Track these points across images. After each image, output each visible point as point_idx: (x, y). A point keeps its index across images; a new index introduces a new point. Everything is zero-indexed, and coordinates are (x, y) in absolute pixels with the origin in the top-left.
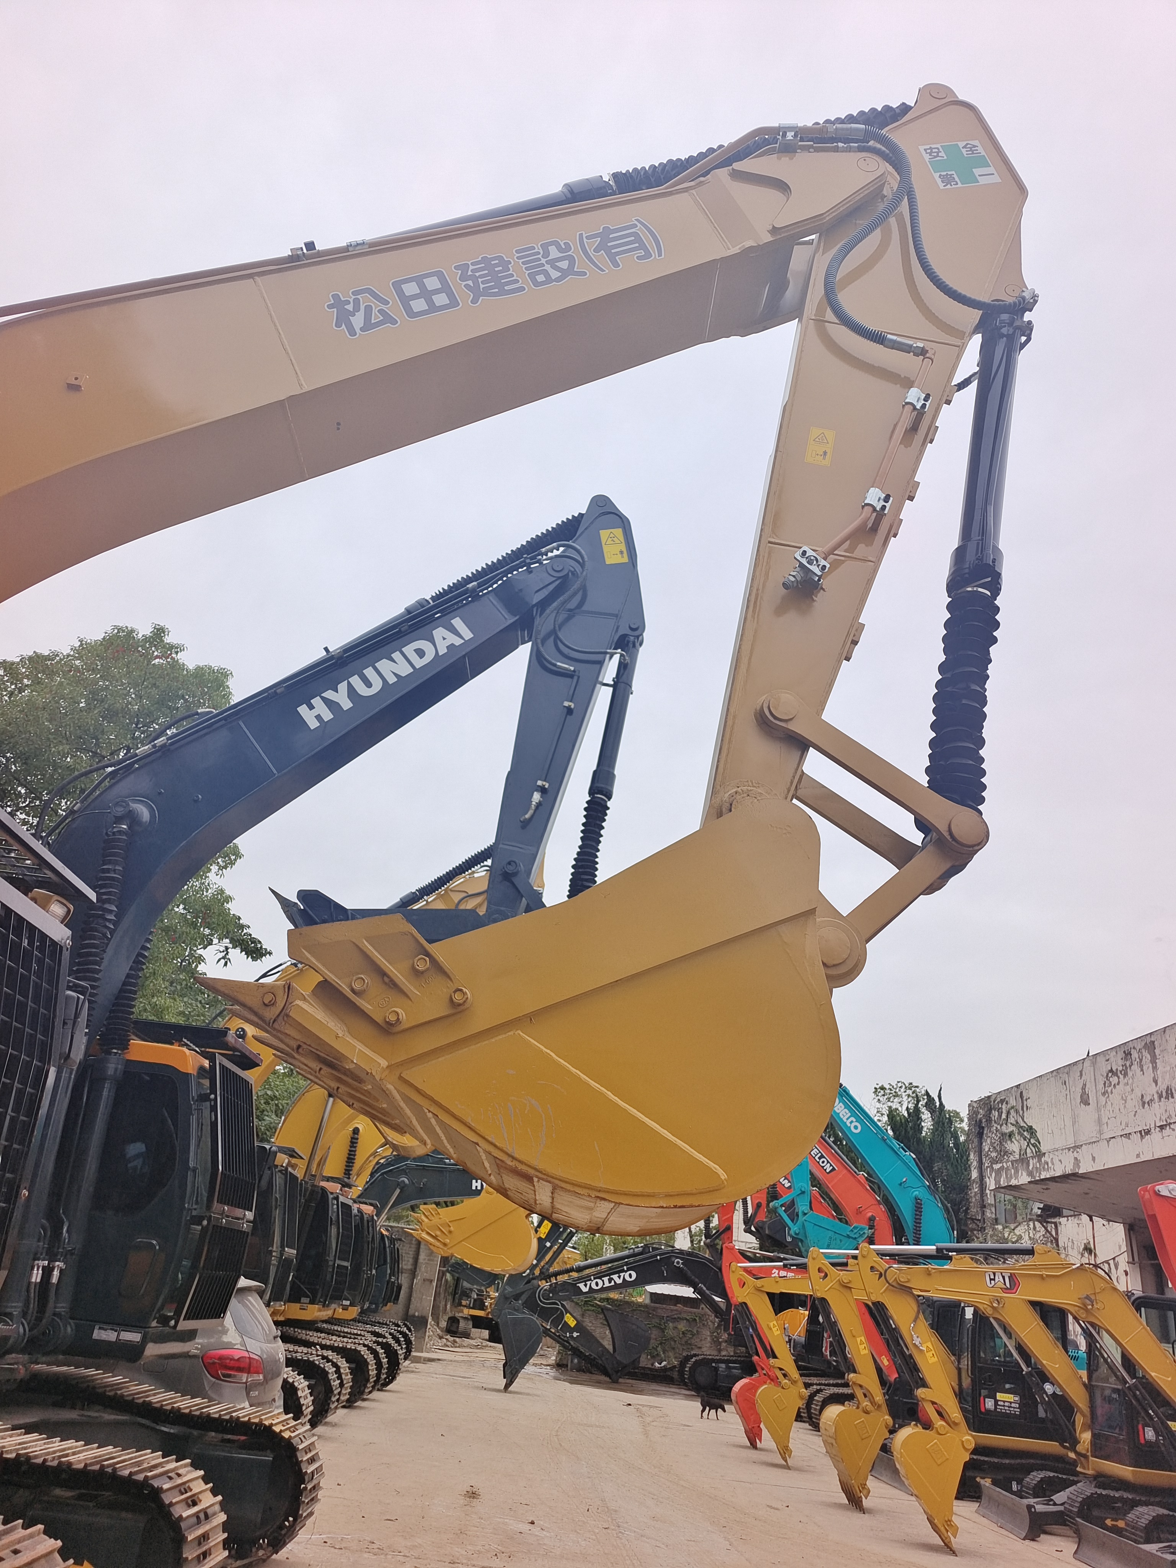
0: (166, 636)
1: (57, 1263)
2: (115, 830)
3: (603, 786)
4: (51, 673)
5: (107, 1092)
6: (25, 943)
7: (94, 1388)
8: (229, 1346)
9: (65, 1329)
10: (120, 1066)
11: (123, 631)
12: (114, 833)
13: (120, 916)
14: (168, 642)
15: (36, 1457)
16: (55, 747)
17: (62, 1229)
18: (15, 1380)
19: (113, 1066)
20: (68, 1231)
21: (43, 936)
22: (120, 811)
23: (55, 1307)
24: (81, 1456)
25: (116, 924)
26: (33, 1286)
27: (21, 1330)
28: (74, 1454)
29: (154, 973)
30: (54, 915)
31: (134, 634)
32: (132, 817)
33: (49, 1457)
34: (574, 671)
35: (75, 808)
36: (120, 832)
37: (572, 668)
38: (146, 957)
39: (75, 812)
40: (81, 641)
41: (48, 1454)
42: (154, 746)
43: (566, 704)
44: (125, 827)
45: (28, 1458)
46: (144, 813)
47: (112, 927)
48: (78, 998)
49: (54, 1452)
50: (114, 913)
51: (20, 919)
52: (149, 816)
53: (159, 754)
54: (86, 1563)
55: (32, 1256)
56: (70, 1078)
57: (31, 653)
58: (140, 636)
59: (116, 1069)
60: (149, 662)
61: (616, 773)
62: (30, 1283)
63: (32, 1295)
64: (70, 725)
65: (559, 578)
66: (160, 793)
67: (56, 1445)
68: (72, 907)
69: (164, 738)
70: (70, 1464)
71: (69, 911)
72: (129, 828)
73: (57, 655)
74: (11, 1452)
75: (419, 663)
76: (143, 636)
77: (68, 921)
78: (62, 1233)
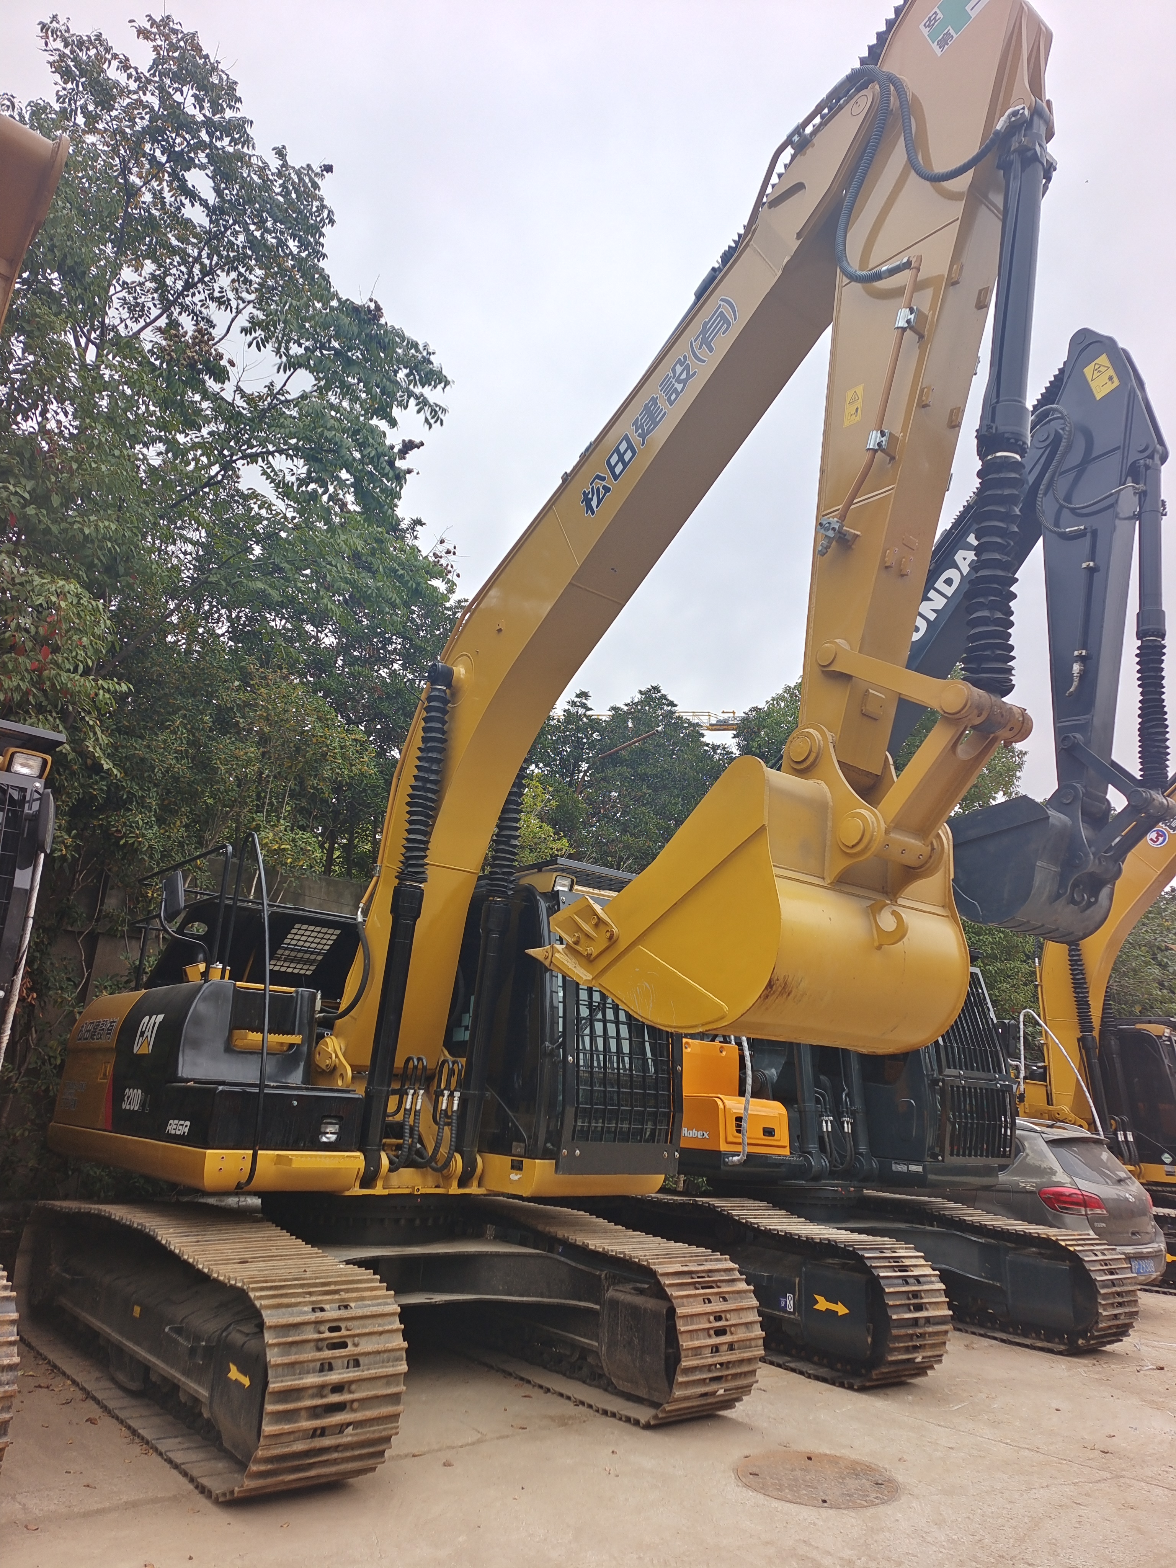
1: (842, 1118)
3: (1155, 627)
8: (1059, 1184)
9: (869, 1163)
17: (842, 1095)
23: (856, 1149)
26: (826, 1134)
27: (824, 1163)
34: (1085, 529)
37: (1082, 527)
43: (1084, 565)
61: (1163, 608)
62: (823, 1132)
63: (827, 1140)
65: (1047, 447)
75: (949, 591)
78: (842, 1098)
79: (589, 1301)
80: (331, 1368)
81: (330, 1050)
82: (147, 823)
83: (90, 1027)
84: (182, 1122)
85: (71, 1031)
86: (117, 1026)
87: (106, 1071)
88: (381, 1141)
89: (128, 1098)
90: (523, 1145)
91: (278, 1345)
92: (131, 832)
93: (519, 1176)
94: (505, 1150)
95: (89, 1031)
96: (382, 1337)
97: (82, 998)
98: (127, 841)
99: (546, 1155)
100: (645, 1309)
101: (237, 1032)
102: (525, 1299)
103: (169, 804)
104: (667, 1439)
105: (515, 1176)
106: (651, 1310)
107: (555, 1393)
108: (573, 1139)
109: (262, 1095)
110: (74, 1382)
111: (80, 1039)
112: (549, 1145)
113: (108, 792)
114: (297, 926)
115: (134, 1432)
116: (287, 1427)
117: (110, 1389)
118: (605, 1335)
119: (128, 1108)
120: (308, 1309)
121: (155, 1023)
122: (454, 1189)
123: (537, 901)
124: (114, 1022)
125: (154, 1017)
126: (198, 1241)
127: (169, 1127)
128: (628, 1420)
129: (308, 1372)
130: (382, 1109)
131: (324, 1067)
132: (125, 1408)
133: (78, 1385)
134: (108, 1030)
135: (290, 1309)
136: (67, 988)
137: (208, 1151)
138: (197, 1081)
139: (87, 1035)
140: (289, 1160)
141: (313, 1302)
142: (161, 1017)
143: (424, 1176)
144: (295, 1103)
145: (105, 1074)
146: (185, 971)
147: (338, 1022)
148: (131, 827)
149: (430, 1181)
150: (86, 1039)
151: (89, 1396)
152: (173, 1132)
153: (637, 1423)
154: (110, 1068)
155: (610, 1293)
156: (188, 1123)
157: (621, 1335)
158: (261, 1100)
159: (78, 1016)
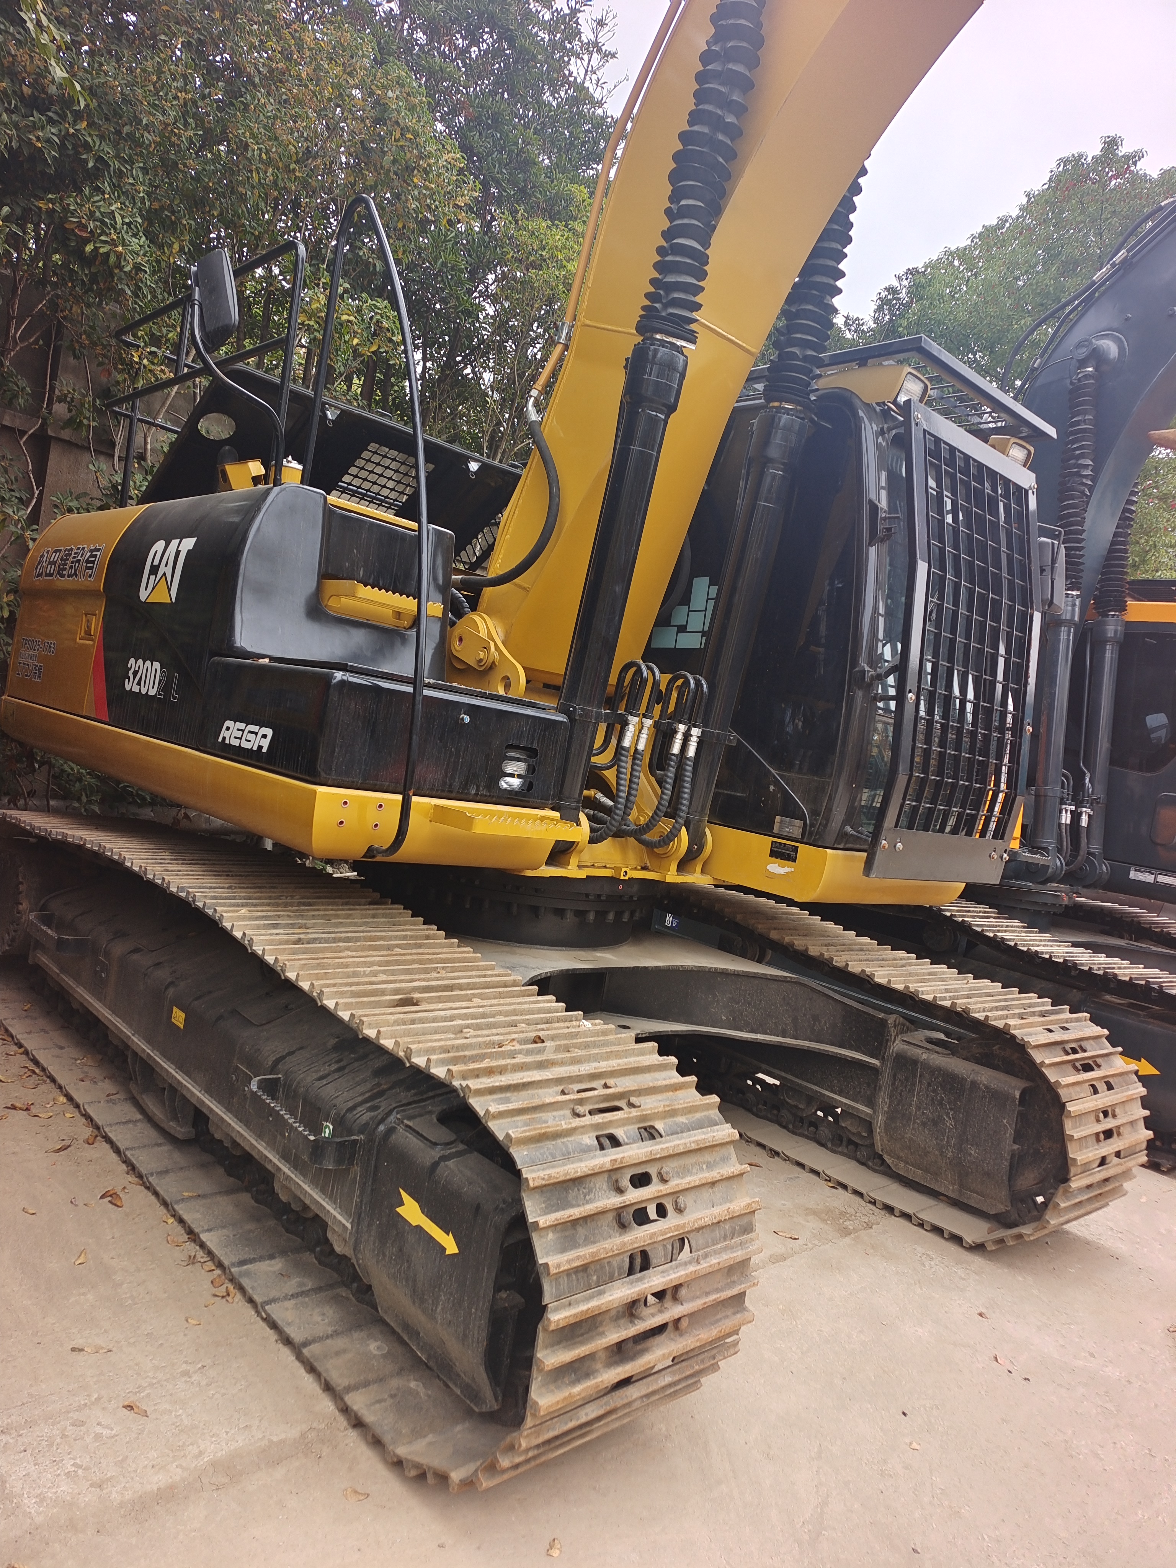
0: (1120, 147)
1: (1084, 809)
2: (1080, 376)
4: (1002, 243)
5: (1109, 654)
6: (988, 490)
7: (1139, 923)
9: (1101, 866)
10: (1119, 628)
11: (1070, 162)
12: (1079, 380)
13: (1097, 470)
14: (1122, 154)
15: (1082, 965)
16: (1016, 323)
17: (1084, 779)
18: (1061, 905)
19: (1113, 627)
20: (1090, 781)
21: (1006, 482)
22: (1083, 352)
23: (1088, 848)
24: (1127, 971)
25: (1094, 479)
26: (1064, 827)
27: (1058, 863)
28: (1119, 968)
29: (1155, 546)
30: (1014, 459)
31: (1083, 160)
32: (1097, 356)
33: (1095, 967)
35: (1035, 365)
36: (1087, 376)
38: (1134, 512)
39: (1036, 369)
40: (1028, 195)
41: (1094, 964)
42: (1114, 265)
44: (1090, 369)
45: (1075, 965)
46: (1111, 348)
47: (1090, 483)
48: (1053, 544)
49: (1100, 964)
50: (1090, 468)
51: (980, 466)
52: (1117, 351)
53: (1121, 272)
54: (1143, 1060)
55: (1058, 800)
56: (1068, 640)
57: (980, 229)
58: (1089, 159)
59: (1116, 631)
60: (1104, 186)
62: (1060, 824)
63: (1064, 834)
64: (1028, 294)
66: (1127, 319)
67: (1102, 959)
68: (1032, 449)
69: (1124, 251)
70: (1115, 975)
71: (1029, 452)
72: (1096, 369)
73: (1006, 221)
74: (1059, 957)
76: (1093, 158)
77: (1031, 464)
78: (1084, 784)
79: (857, 1050)
80: (646, 1265)
81: (483, 634)
82: (129, 224)
83: (55, 557)
84: (252, 728)
85: (21, 565)
86: (105, 556)
87: (89, 627)
88: (581, 792)
89: (135, 673)
90: (798, 823)
91: (553, 1227)
92: (103, 233)
93: (787, 870)
94: (763, 827)
95: (54, 563)
96: (716, 1189)
97: (34, 519)
98: (96, 249)
99: (843, 842)
100: (974, 1084)
101: (332, 585)
102: (759, 1037)
103: (162, 208)
104: (1006, 1270)
105: (777, 868)
106: (987, 1087)
107: (787, 1159)
108: (896, 826)
109: (419, 699)
110: (70, 1098)
111: (40, 575)
112: (848, 829)
113: (62, 147)
114: (373, 446)
115: (192, 1235)
116: (578, 1390)
117: (135, 1122)
118: (883, 1100)
119: (136, 689)
120: (589, 1140)
121: (178, 553)
122: (672, 876)
123: (858, 421)
124: (98, 550)
125: (175, 543)
126: (299, 941)
127: (224, 733)
128: (937, 1230)
129: (612, 1279)
130: (588, 744)
131: (472, 663)
132: (167, 1172)
133: (77, 1106)
134: (88, 562)
135: (559, 1141)
136: (10, 500)
137: (320, 789)
138: (272, 659)
139: (51, 569)
140: (467, 821)
141: (597, 1126)
142: (189, 543)
143: (624, 849)
144: (467, 719)
145: (88, 633)
146: (224, 473)
147: (487, 591)
148: (103, 223)
149: (633, 860)
150: (51, 575)
151: (99, 1133)
152: (235, 743)
153: (956, 1239)
154: (96, 624)
155: (897, 1046)
156: (269, 732)
157: (918, 1108)
158: (419, 706)
159: (31, 544)
